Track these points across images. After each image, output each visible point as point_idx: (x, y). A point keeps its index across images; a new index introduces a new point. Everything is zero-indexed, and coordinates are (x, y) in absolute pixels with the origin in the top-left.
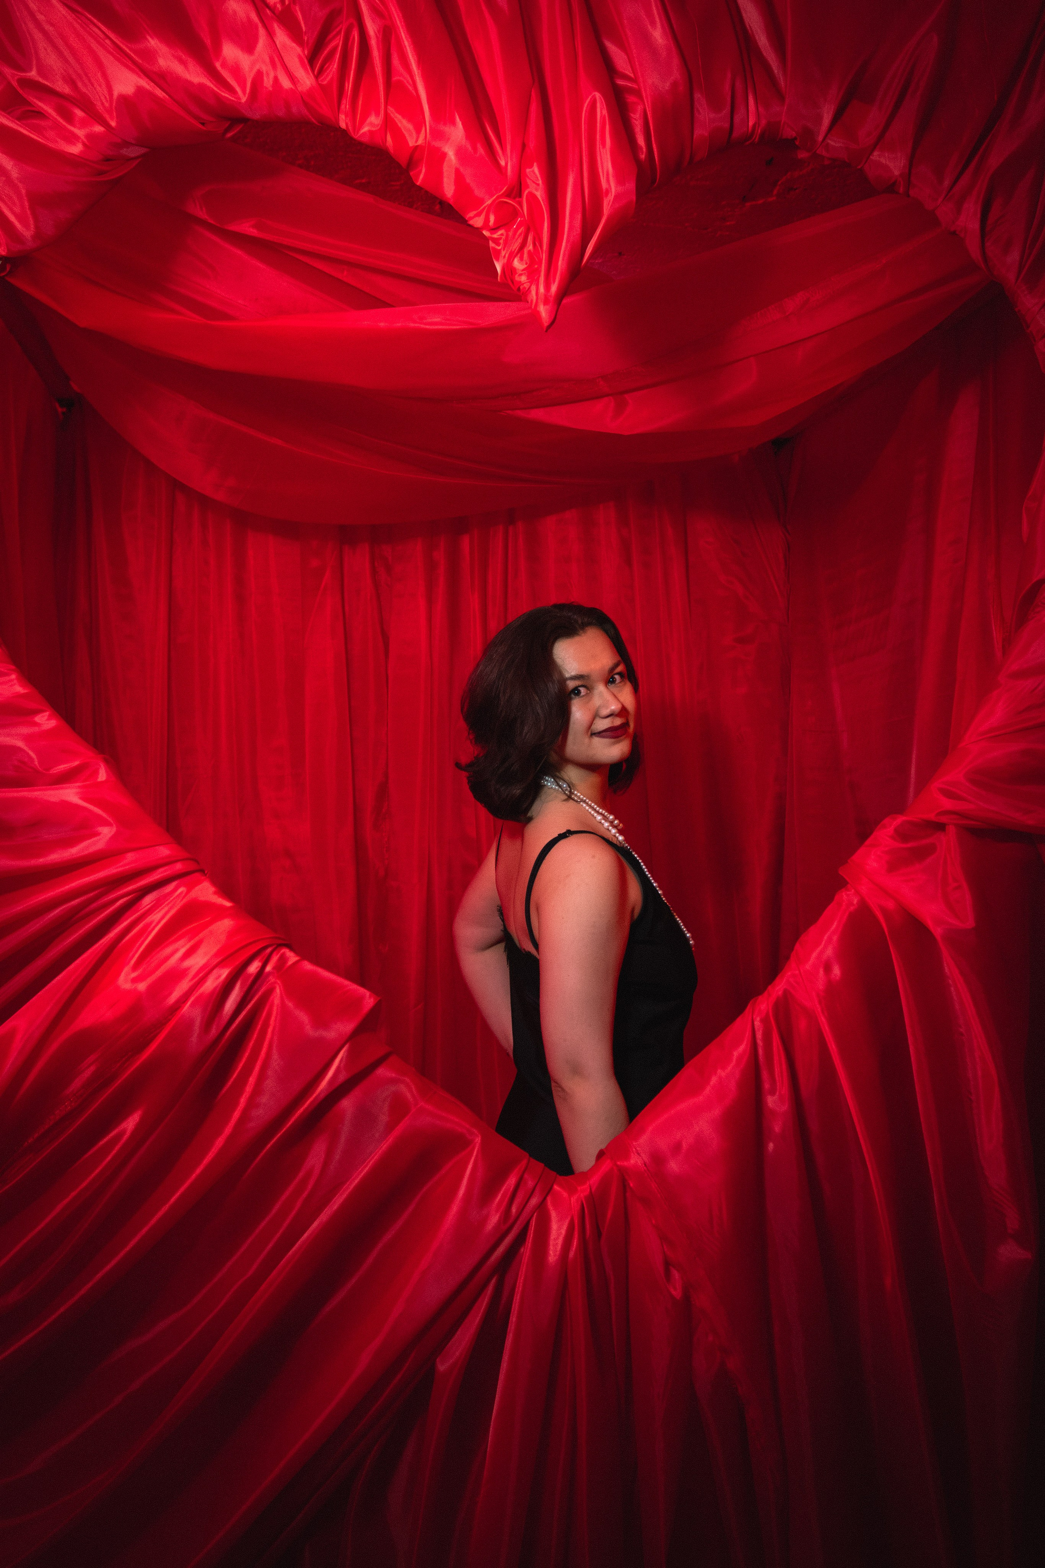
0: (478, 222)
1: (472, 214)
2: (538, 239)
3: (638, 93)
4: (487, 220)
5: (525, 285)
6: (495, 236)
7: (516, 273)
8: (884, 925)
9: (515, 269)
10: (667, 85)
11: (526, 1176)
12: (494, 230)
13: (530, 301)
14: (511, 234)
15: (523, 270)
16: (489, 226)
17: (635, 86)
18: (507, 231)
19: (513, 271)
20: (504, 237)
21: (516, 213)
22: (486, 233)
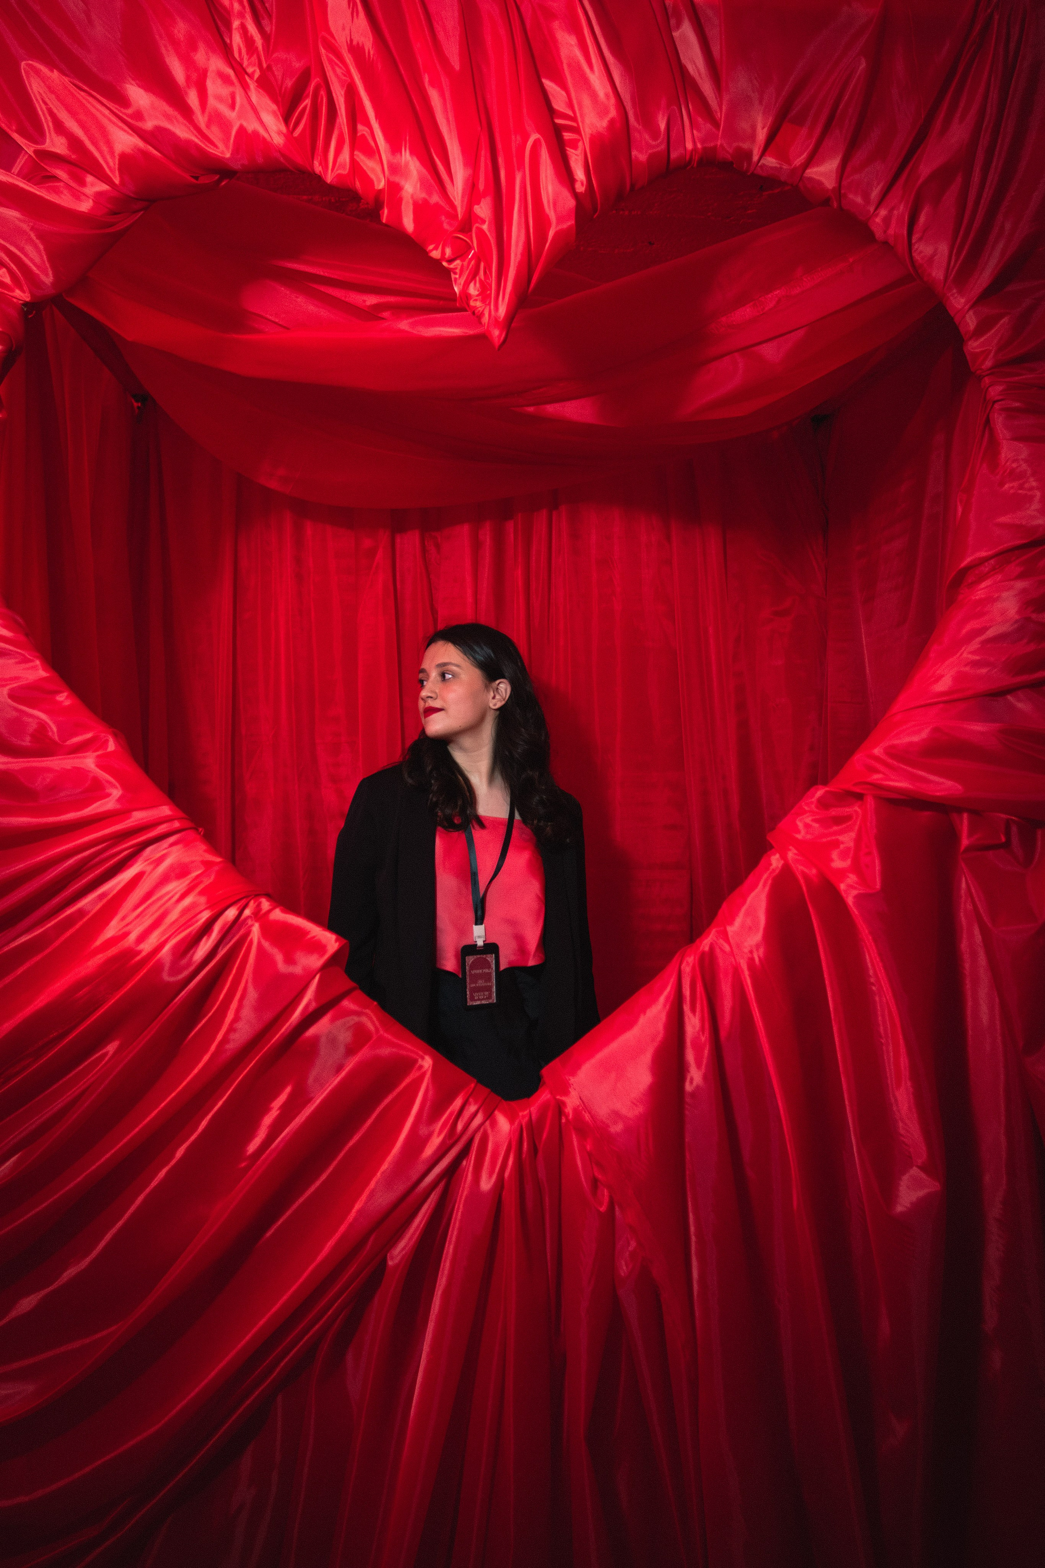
0: (436, 254)
1: (431, 247)
2: (488, 267)
3: (576, 130)
4: (443, 253)
5: (480, 309)
6: (452, 266)
7: (471, 299)
8: (804, 888)
9: (470, 294)
10: (605, 123)
11: (471, 1100)
12: (450, 261)
13: (483, 323)
14: (465, 263)
15: (478, 296)
16: (445, 258)
17: (574, 124)
18: (463, 261)
19: (468, 297)
20: (459, 267)
21: (470, 248)
22: (445, 264)
